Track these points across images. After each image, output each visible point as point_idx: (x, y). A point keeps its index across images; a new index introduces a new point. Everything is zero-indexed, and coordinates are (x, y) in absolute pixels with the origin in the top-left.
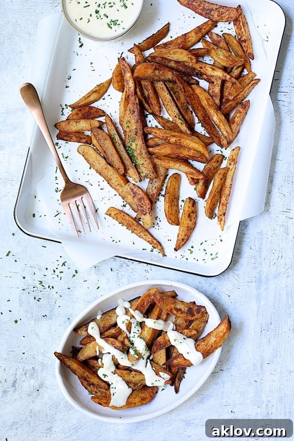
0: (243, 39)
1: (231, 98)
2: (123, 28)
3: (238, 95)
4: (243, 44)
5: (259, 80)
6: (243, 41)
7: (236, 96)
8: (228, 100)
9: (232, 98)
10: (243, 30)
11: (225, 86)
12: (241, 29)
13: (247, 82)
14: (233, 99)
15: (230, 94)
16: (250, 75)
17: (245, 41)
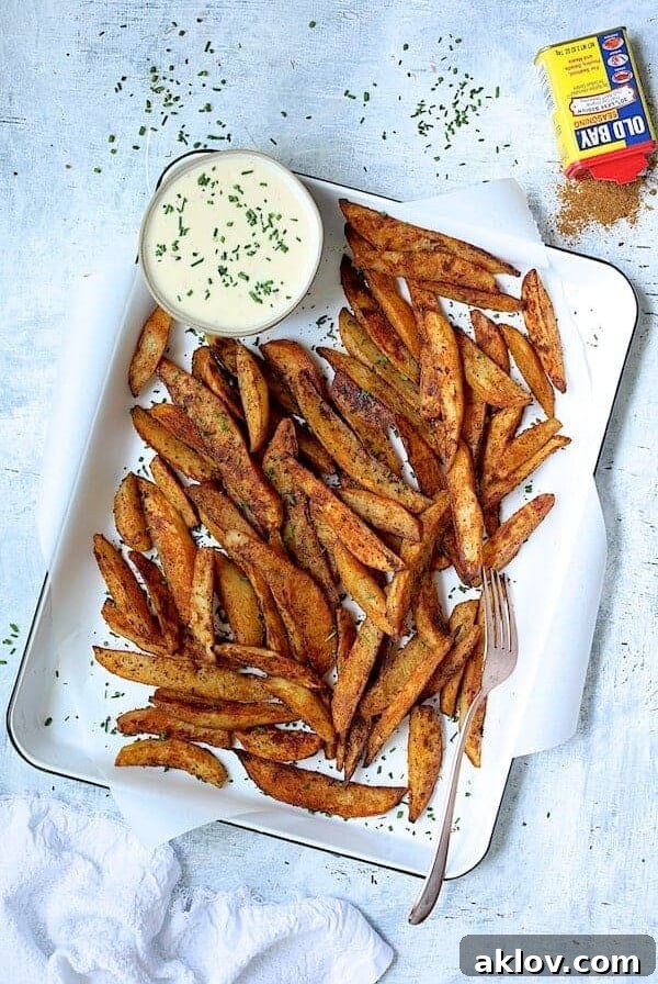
0: (542, 343)
1: (502, 474)
2: (288, 298)
3: (518, 468)
4: (542, 355)
5: (568, 440)
6: (541, 348)
7: (514, 472)
8: (496, 479)
9: (505, 475)
10: (541, 323)
11: (489, 445)
12: (537, 320)
13: (542, 441)
14: (506, 479)
15: (501, 465)
16: (550, 426)
17: (546, 349)
